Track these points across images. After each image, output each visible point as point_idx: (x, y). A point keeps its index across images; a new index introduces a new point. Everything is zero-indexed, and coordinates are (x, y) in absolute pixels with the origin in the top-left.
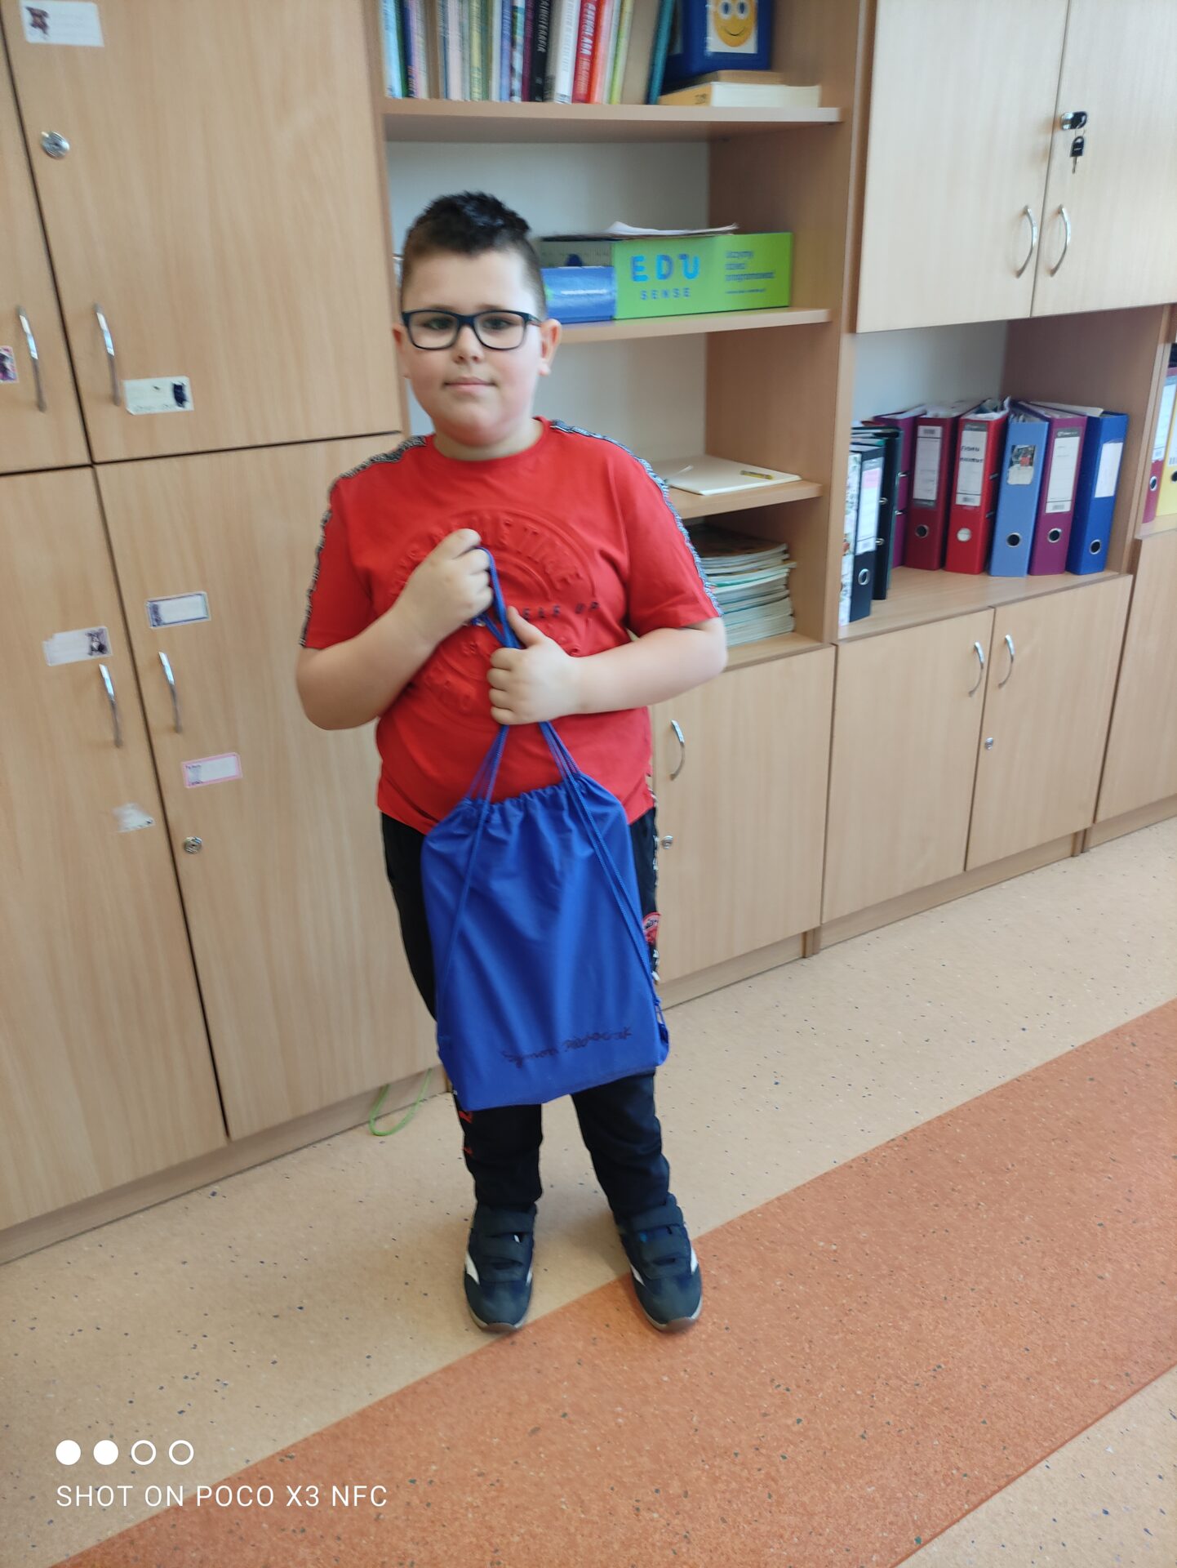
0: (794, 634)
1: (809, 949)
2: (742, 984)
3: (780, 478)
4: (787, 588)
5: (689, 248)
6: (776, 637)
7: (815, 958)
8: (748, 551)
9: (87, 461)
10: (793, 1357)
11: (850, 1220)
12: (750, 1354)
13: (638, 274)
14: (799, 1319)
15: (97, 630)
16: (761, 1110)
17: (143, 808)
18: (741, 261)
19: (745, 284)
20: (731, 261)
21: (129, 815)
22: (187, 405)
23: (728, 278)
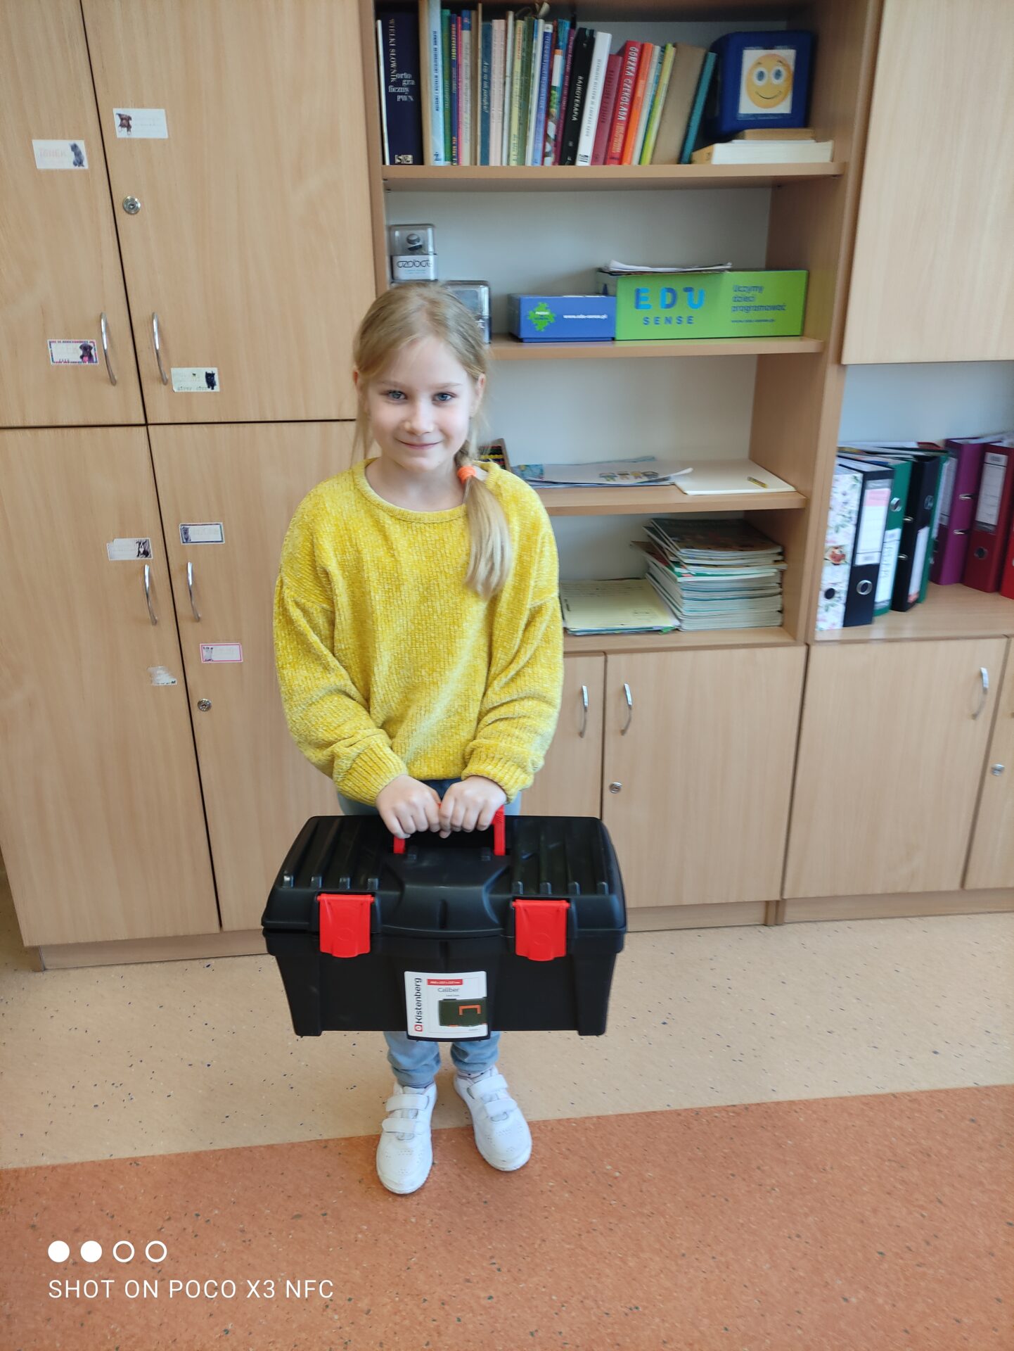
0: (781, 629)
1: (771, 919)
2: (692, 932)
3: (774, 488)
4: (778, 587)
5: (696, 283)
7: (776, 929)
8: (740, 548)
9: (143, 422)
10: (521, 1246)
11: (647, 1158)
12: (489, 1228)
13: (642, 303)
14: (547, 1220)
15: (143, 539)
16: (635, 1041)
17: (169, 670)
18: (750, 295)
19: (753, 315)
20: (739, 294)
21: (159, 674)
22: (215, 387)
23: (735, 309)
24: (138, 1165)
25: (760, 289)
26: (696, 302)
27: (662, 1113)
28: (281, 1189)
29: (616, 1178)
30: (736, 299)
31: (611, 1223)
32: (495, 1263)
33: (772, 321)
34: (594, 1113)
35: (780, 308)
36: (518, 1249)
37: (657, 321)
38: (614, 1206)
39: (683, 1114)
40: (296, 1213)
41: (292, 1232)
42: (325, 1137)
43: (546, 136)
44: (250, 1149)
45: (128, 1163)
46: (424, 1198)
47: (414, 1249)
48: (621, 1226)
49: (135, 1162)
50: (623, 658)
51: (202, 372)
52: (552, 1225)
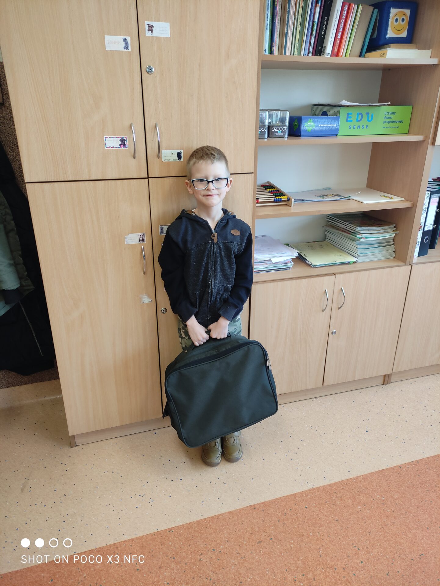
0: (395, 259)
1: (386, 382)
2: (357, 391)
3: (396, 199)
4: (393, 241)
5: (371, 111)
6: (387, 259)
7: (388, 385)
8: (380, 226)
9: (147, 177)
10: (362, 537)
11: (391, 489)
12: (345, 532)
13: (349, 119)
14: (366, 523)
15: (142, 234)
16: (359, 441)
17: (149, 296)
18: (390, 116)
19: (391, 125)
20: (387, 116)
21: (144, 298)
22: (181, 159)
23: (384, 122)
24: (173, 531)
25: (394, 113)
26: (370, 119)
27: (387, 469)
28: (246, 531)
29: (384, 500)
30: (385, 118)
31: (392, 520)
32: (355, 547)
33: (398, 127)
34: (361, 474)
35: (401, 122)
36: (361, 538)
37: (354, 127)
38: (390, 512)
39: (395, 469)
40: (258, 541)
41: (261, 549)
42: (252, 504)
43: (310, 43)
44: (222, 515)
45: (167, 531)
46: (310, 523)
47: (318, 547)
48: (397, 520)
49: (170, 530)
50: (342, 275)
51: (176, 152)
52: (370, 525)
